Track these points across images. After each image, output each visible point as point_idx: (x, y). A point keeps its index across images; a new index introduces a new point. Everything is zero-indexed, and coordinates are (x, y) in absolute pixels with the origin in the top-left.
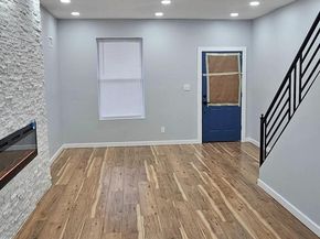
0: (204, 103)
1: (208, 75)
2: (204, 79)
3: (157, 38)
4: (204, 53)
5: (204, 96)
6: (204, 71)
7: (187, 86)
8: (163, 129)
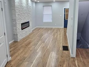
0: (65, 19)
1: (65, 13)
2: (65, 14)
3: (55, 6)
4: (65, 9)
5: (65, 18)
6: (65, 12)
7: (61, 16)
8: (56, 25)
